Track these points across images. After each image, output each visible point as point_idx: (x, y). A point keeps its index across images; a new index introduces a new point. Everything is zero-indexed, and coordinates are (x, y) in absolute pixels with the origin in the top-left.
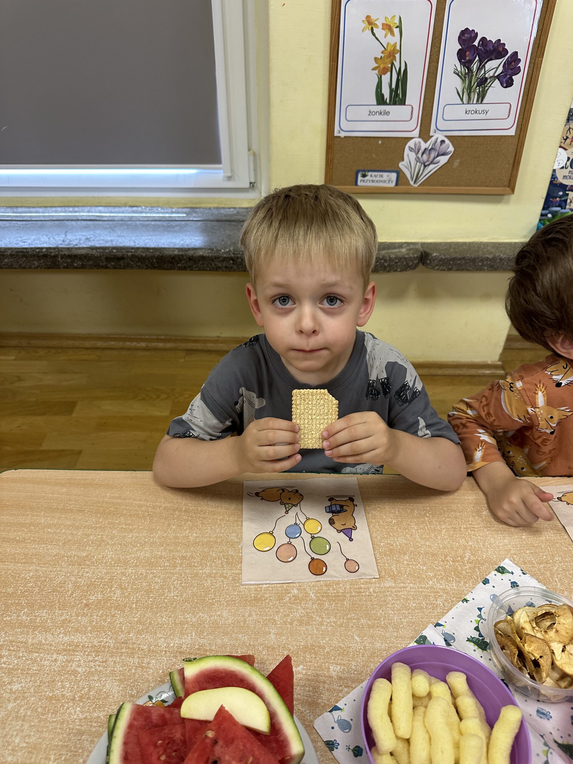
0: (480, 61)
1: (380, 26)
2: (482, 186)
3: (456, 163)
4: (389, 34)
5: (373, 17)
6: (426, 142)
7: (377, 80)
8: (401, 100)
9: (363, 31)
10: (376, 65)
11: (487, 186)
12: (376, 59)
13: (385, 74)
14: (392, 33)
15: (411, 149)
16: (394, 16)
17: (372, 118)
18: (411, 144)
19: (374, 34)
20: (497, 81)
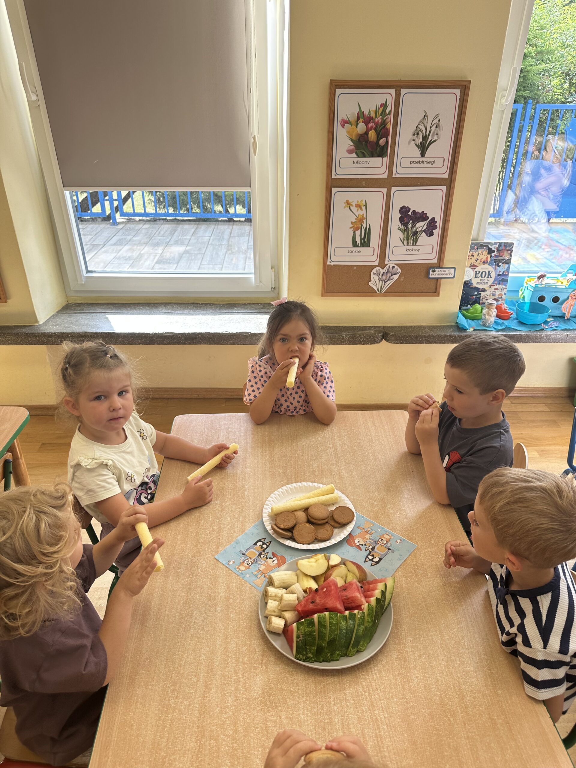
0: (413, 223)
1: (354, 206)
3: (403, 279)
4: (359, 210)
5: (350, 201)
6: (383, 268)
7: (352, 234)
8: (367, 244)
9: (344, 208)
10: (352, 226)
12: (352, 223)
13: (357, 230)
14: (361, 209)
15: (375, 274)
16: (362, 200)
17: (349, 254)
18: (375, 270)
19: (351, 210)
20: (424, 233)
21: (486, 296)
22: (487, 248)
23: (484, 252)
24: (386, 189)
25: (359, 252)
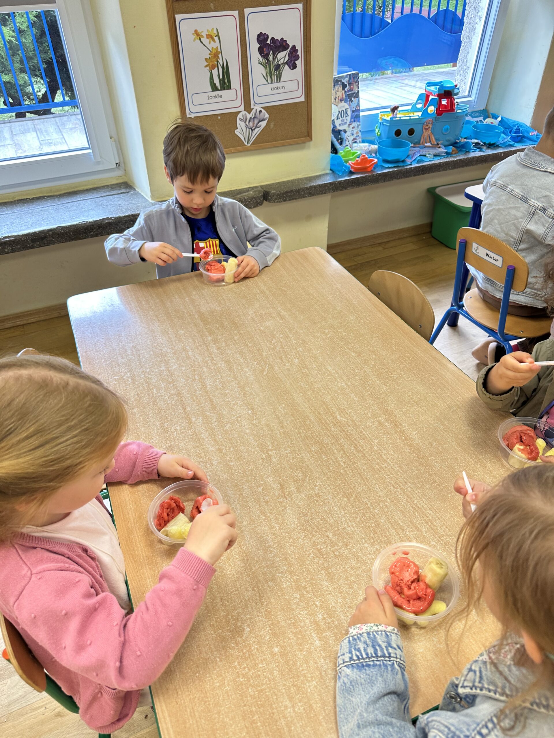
0: (274, 53)
1: (205, 36)
2: (292, 139)
3: (272, 126)
4: (212, 42)
5: (199, 31)
6: (249, 113)
7: (209, 74)
8: (228, 86)
9: (194, 41)
10: (207, 64)
11: (294, 138)
12: (206, 59)
13: (214, 69)
14: (214, 40)
15: (241, 120)
16: (213, 29)
17: (210, 101)
18: (240, 116)
19: (202, 42)
20: (286, 66)
24: (237, 11)
25: (220, 96)
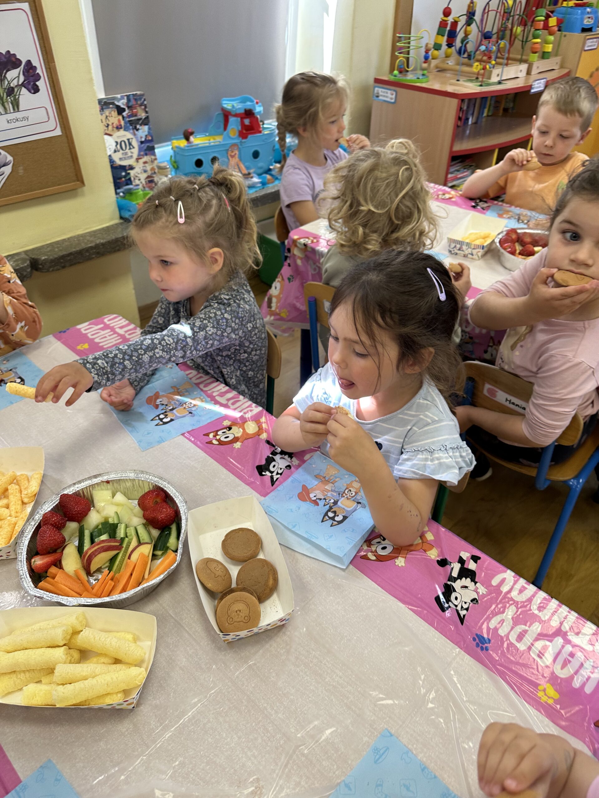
2: (54, 186)
3: (21, 171)
11: (59, 185)
21: (137, 174)
22: (114, 106)
23: (113, 113)
